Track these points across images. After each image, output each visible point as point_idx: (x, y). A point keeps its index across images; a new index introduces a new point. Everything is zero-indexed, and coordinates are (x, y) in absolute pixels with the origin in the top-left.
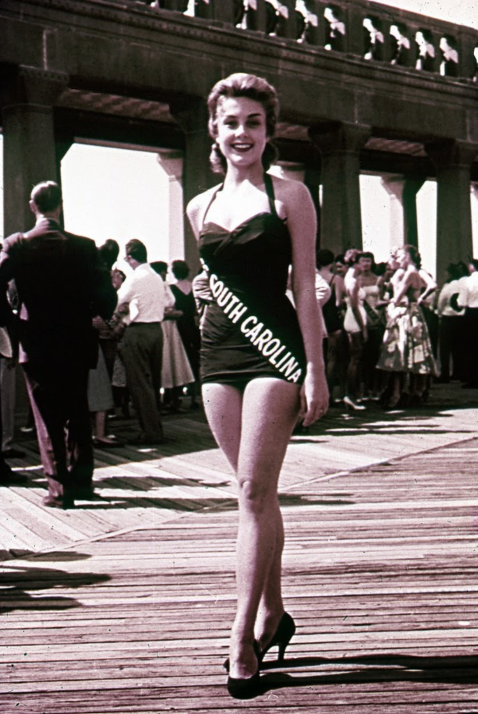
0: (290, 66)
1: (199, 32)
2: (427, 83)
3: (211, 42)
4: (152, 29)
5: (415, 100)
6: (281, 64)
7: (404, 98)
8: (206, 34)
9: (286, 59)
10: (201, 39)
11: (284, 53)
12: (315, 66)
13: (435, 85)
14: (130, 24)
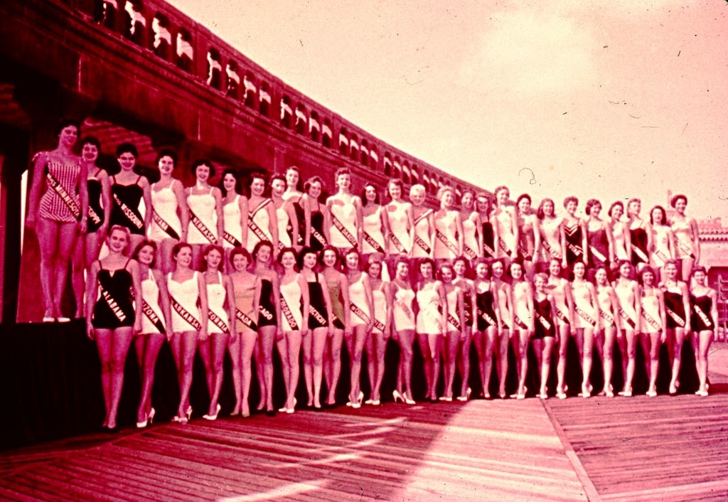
0: (240, 123)
1: (187, 84)
2: (316, 151)
3: (194, 94)
4: (156, 74)
5: (307, 160)
6: (235, 120)
7: (302, 158)
8: (191, 86)
9: (239, 117)
10: (188, 90)
11: (238, 112)
12: (254, 125)
13: (320, 153)
14: (142, 66)
